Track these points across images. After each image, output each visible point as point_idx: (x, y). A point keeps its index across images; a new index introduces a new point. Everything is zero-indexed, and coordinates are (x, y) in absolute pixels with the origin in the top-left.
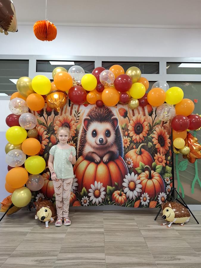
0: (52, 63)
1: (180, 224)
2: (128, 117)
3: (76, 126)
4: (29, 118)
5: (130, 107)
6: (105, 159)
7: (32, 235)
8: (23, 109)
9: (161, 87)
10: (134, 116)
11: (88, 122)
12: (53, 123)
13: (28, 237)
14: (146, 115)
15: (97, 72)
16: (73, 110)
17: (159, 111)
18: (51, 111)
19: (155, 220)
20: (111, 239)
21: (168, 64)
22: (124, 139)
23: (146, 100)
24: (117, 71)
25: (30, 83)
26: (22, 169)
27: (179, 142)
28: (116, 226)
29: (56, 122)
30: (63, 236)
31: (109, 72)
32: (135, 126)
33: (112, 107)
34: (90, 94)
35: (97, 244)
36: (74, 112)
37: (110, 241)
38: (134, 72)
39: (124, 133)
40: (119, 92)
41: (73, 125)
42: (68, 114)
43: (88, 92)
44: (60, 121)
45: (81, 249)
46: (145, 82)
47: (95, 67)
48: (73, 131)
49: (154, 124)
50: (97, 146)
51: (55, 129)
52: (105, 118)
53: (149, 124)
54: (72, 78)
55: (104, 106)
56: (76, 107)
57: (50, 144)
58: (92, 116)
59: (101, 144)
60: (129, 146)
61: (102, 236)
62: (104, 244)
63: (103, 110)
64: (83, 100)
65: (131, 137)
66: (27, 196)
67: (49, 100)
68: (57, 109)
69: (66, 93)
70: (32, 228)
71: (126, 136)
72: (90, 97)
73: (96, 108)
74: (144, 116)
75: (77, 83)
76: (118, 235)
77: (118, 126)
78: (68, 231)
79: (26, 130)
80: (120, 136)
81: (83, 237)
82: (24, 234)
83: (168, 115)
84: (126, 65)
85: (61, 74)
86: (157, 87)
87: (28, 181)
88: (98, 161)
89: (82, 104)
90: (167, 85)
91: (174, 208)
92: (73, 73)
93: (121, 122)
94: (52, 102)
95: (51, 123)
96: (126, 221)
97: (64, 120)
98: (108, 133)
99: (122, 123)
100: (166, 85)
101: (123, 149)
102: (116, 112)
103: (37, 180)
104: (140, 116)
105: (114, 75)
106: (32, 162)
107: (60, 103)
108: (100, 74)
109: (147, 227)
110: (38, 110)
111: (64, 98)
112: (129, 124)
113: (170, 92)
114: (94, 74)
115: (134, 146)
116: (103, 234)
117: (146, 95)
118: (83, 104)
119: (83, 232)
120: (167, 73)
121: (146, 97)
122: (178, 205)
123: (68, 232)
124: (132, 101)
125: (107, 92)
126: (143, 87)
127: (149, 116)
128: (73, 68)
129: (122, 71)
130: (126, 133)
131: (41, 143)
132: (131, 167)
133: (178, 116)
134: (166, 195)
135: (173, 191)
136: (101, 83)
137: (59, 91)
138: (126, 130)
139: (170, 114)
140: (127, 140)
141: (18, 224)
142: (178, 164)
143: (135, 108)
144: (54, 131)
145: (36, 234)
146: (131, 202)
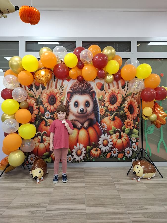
0: (39, 43)
1: (147, 178)
2: (104, 90)
3: (61, 98)
4: (20, 92)
5: (106, 82)
6: (86, 125)
7: (25, 189)
8: (15, 84)
9: (133, 63)
10: (109, 89)
11: (70, 95)
12: (41, 96)
13: (23, 191)
14: (119, 88)
15: (77, 51)
16: (57, 85)
17: (130, 85)
18: (39, 85)
19: (127, 175)
20: (91, 192)
21: (138, 43)
22: (100, 108)
23: (120, 75)
24: (95, 50)
25: (20, 62)
26: (16, 134)
27: (147, 111)
28: (95, 181)
29: (44, 95)
30: (51, 190)
31: (88, 52)
32: (110, 97)
33: (91, 81)
34: (71, 71)
35: (80, 197)
36: (58, 87)
37: (90, 194)
38: (110, 51)
39: (100, 103)
40: (97, 69)
41: (58, 97)
42: (54, 88)
43: (70, 69)
44: (47, 94)
45: (66, 201)
46: (119, 59)
47: (76, 47)
48: (59, 103)
49: (126, 95)
50: (78, 115)
51: (43, 100)
52: (85, 91)
53: (122, 96)
54: (56, 57)
55: (84, 80)
56: (60, 82)
57: (40, 113)
58: (74, 89)
59: (82, 113)
60: (105, 114)
61: (83, 190)
62: (85, 197)
63: (83, 84)
64: (66, 76)
65: (107, 107)
66: (21, 157)
67: (37, 77)
68: (44, 84)
69: (51, 70)
70: (26, 183)
71: (102, 106)
72: (72, 73)
73: (77, 83)
74: (118, 89)
75: (61, 61)
76: (96, 189)
77: (96, 98)
78: (55, 186)
79: (18, 102)
80: (97, 106)
82: (19, 189)
83: (138, 87)
84: (103, 44)
85: (47, 54)
86: (129, 63)
87: (22, 144)
88: (80, 127)
89: (65, 79)
91: (143, 166)
92: (57, 52)
93: (98, 94)
94: (40, 78)
95: (40, 96)
96: (103, 176)
97: (50, 93)
98: (87, 104)
99: (99, 96)
100: (137, 62)
101: (100, 116)
102: (94, 86)
103: (29, 143)
104: (114, 89)
105: (93, 54)
106: (25, 129)
107: (46, 78)
108: (80, 53)
109: (120, 181)
110: (28, 85)
111: (50, 74)
112: (105, 96)
113: (140, 68)
114: (75, 53)
115: (109, 114)
116: (84, 188)
117: (120, 71)
118: (67, 79)
120: (138, 52)
121: (120, 72)
122: (146, 163)
124: (107, 76)
125: (86, 69)
126: (117, 64)
127: (122, 88)
128: (57, 48)
129: (99, 50)
130: (103, 103)
131: (32, 113)
132: (105, 130)
133: (147, 89)
134: (131, 150)
135: (142, 151)
136: (81, 61)
137: (45, 69)
138: (102, 101)
139: (140, 87)
140: (103, 110)
141: (14, 180)
142: (147, 129)
143: (110, 82)
144: (42, 102)
145: (28, 189)
146: (104, 154)
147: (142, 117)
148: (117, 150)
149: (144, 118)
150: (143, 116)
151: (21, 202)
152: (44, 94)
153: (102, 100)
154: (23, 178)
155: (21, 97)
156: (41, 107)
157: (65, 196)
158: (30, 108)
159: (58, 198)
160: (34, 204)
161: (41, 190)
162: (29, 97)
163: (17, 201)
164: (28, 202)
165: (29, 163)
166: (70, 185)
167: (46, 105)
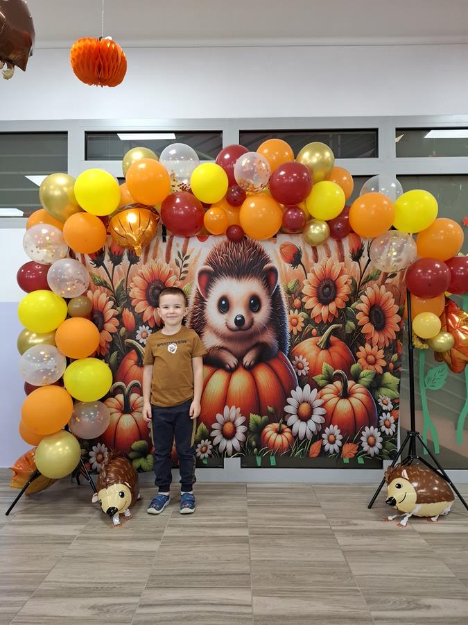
0: (122, 137)
1: (429, 518)
2: (302, 265)
4: (70, 270)
5: (308, 241)
6: (248, 359)
7: (82, 544)
8: (56, 250)
9: (383, 189)
10: (316, 261)
11: (208, 278)
12: (126, 281)
13: (75, 548)
14: (346, 259)
15: (227, 156)
16: (172, 251)
17: (376, 250)
18: (120, 253)
19: (370, 507)
20: (266, 554)
21: (399, 132)
22: (290, 315)
23: (347, 223)
24: (277, 153)
25: (71, 188)
26: (58, 389)
27: (426, 323)
28: (277, 523)
29: (134, 279)
30: (154, 546)
31: (256, 158)
32: (319, 285)
33: (263, 241)
34: (211, 212)
35: (234, 568)
36: (174, 256)
37: (264, 560)
38: (317, 155)
39: (291, 302)
40: (282, 205)
42: (161, 258)
43: (207, 206)
44: (142, 276)
45: (194, 578)
46: (345, 178)
47: (224, 146)
49: (363, 279)
50: (229, 333)
51: (130, 294)
52: (247, 268)
53: (351, 281)
54: (170, 173)
55: (246, 238)
56: (178, 242)
57: (123, 330)
58: (217, 263)
59: (240, 330)
60: (302, 331)
61: (245, 548)
62: (249, 567)
63: (244, 249)
64: (196, 227)
65: (309, 311)
66: (69, 451)
67: (116, 229)
68: (136, 249)
69: (155, 210)
70: (84, 526)
71: (296, 308)
72: (211, 219)
73: (227, 245)
74: (340, 262)
75: (181, 187)
76: (281, 546)
77: (278, 286)
78: (165, 534)
79: (65, 299)
80: (282, 309)
81: (200, 549)
82: (65, 541)
83: (399, 257)
84: (298, 137)
85: (142, 166)
86: (373, 189)
87: (74, 416)
88: (233, 366)
89: (193, 236)
90: (397, 185)
91: (416, 481)
92: (171, 162)
93: (286, 275)
94: (123, 233)
95: (123, 281)
96: (300, 510)
97: (152, 273)
98: (254, 304)
99: (287, 280)
100: (394, 184)
101: (288, 336)
102: (274, 253)
103: (92, 414)
104: (331, 261)
105: (270, 164)
106: (81, 372)
107: (141, 233)
108: (235, 162)
109: (349, 524)
110: (91, 252)
111: (151, 223)
112: (305, 282)
113: (405, 204)
114: (222, 163)
115: (314, 331)
116: (247, 542)
117: (346, 210)
118: (197, 234)
119: (201, 537)
120: (397, 157)
121: (348, 215)
122: (425, 474)
123: (164, 537)
124: (312, 227)
125: (252, 205)
126: (338, 192)
127: (354, 260)
128: (172, 150)
129: (287, 154)
130: (297, 302)
131: (101, 329)
132: (305, 374)
133: (423, 262)
134: (379, 433)
135: (413, 440)
136: (237, 185)
137: (139, 207)
138: (296, 295)
139: (403, 256)
140: (297, 319)
141: (51, 517)
142: (426, 374)
143: (319, 244)
144: (129, 299)
145: (91, 542)
146: (303, 446)
147: (411, 342)
148: (339, 431)
149: (417, 343)
150: (415, 337)
151: (69, 578)
152: (135, 277)
153: (294, 293)
154: (74, 512)
155: (73, 285)
156: (127, 312)
157: (191, 563)
158: (95, 316)
159: (173, 570)
160: (107, 585)
161: (125, 546)
162: (92, 285)
163: (59, 576)
164: (90, 578)
165: (91, 469)
166: (206, 535)
167: (141, 306)
